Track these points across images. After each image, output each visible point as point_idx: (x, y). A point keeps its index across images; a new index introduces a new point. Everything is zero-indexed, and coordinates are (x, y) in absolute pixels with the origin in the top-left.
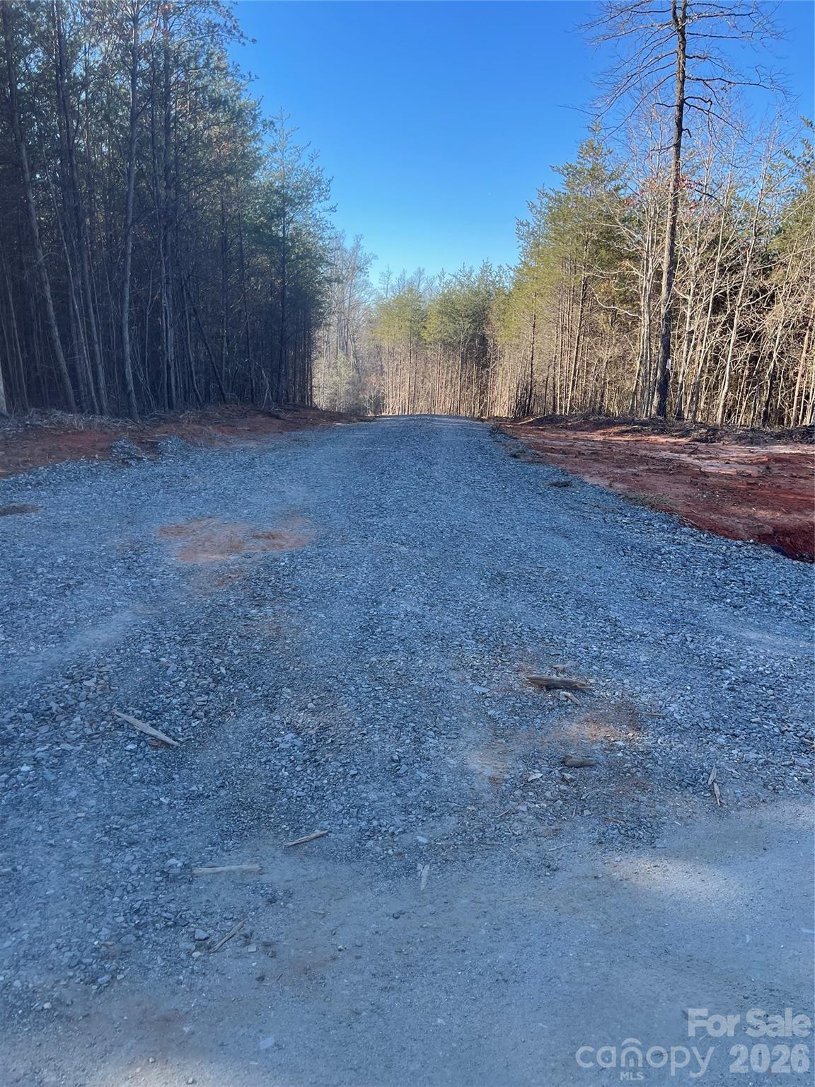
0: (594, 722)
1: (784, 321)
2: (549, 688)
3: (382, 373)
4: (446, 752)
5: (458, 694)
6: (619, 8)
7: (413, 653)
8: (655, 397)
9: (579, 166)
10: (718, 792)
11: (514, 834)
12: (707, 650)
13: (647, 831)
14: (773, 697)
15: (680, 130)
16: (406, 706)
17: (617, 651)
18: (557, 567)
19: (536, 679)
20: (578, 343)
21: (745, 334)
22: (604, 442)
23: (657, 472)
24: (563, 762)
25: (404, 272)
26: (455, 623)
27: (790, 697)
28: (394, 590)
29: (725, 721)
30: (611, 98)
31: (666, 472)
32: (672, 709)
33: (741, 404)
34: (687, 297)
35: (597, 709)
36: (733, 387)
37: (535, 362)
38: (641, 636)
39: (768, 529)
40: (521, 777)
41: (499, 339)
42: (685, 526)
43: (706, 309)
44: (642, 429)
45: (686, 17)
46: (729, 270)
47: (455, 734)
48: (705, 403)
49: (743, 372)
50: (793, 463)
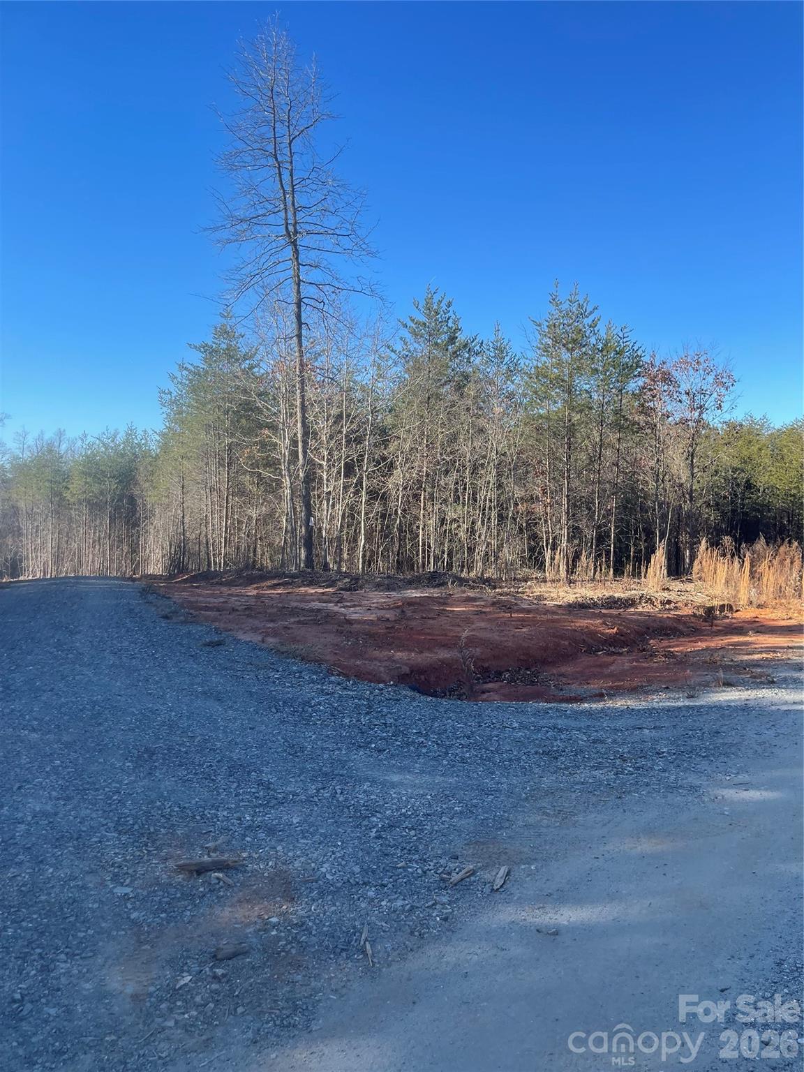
0: (248, 901)
1: (403, 483)
2: (199, 873)
3: (20, 535)
4: (81, 976)
5: (95, 902)
6: (239, 218)
7: (41, 862)
8: (303, 552)
9: (214, 346)
10: (370, 952)
11: (160, 1058)
12: (356, 800)
13: (303, 1015)
14: (415, 838)
15: (300, 324)
16: (30, 929)
17: (270, 816)
18: (210, 734)
19: (184, 865)
20: (227, 502)
21: (373, 495)
22: (257, 597)
23: (306, 624)
24: (215, 956)
25: (42, 433)
26: (94, 815)
27: (430, 834)
28: (19, 788)
29: (373, 872)
30: (237, 292)
31: (316, 622)
32: (323, 870)
33: (378, 554)
34: (322, 462)
35: (251, 885)
36: (369, 539)
37: (186, 520)
38: (293, 796)
39: (406, 670)
40: (168, 985)
41: (148, 499)
42: (333, 675)
43: (339, 472)
44: (293, 582)
45: (297, 233)
46: (355, 440)
47: (91, 951)
48: (348, 554)
49: (376, 526)
50: (422, 605)
